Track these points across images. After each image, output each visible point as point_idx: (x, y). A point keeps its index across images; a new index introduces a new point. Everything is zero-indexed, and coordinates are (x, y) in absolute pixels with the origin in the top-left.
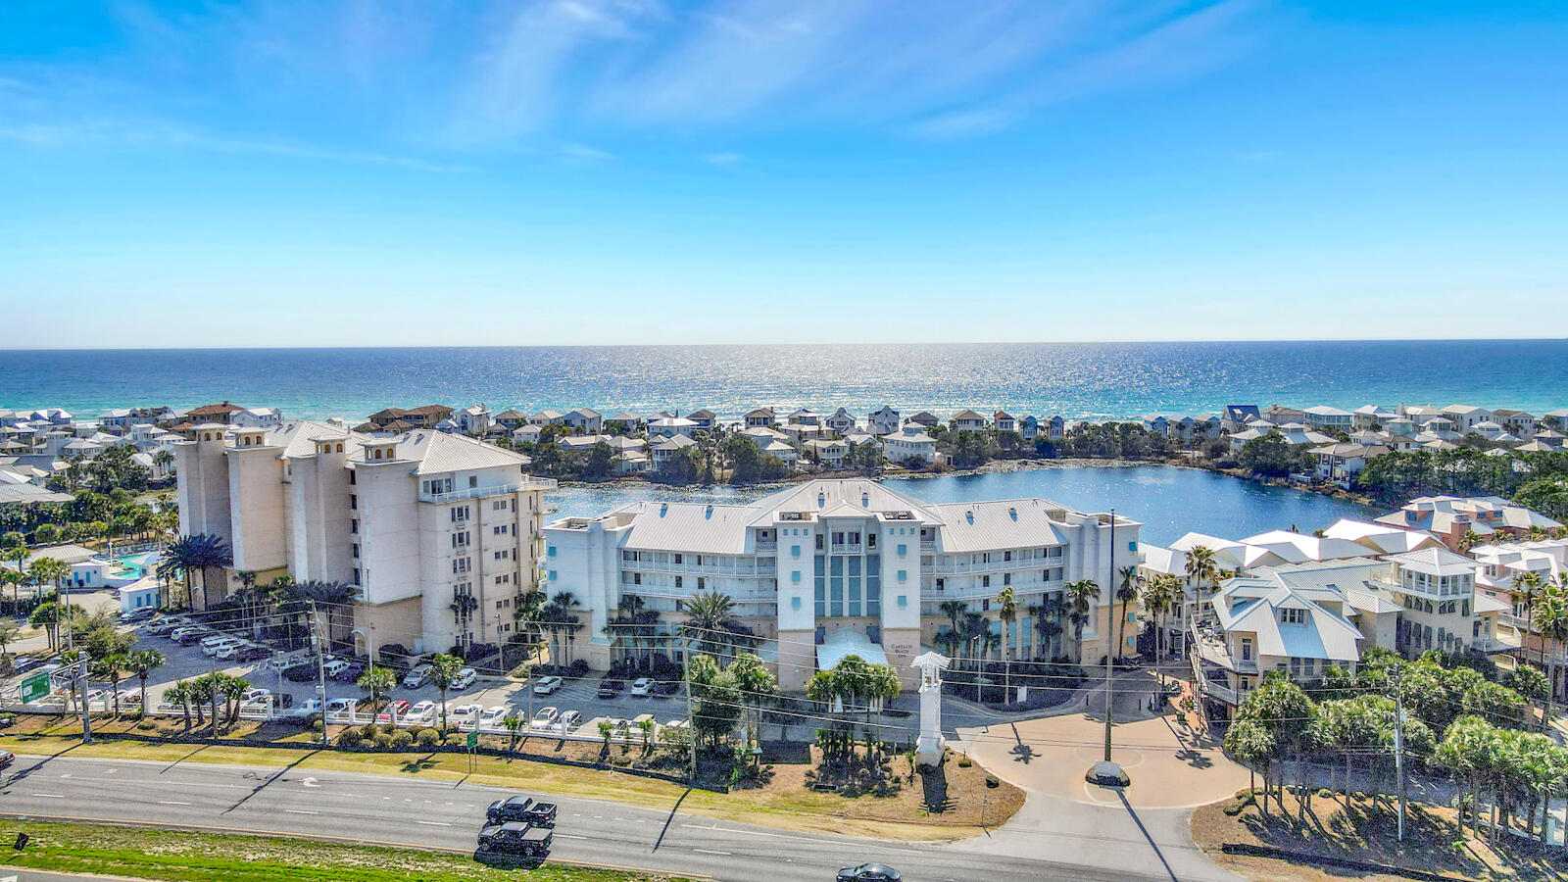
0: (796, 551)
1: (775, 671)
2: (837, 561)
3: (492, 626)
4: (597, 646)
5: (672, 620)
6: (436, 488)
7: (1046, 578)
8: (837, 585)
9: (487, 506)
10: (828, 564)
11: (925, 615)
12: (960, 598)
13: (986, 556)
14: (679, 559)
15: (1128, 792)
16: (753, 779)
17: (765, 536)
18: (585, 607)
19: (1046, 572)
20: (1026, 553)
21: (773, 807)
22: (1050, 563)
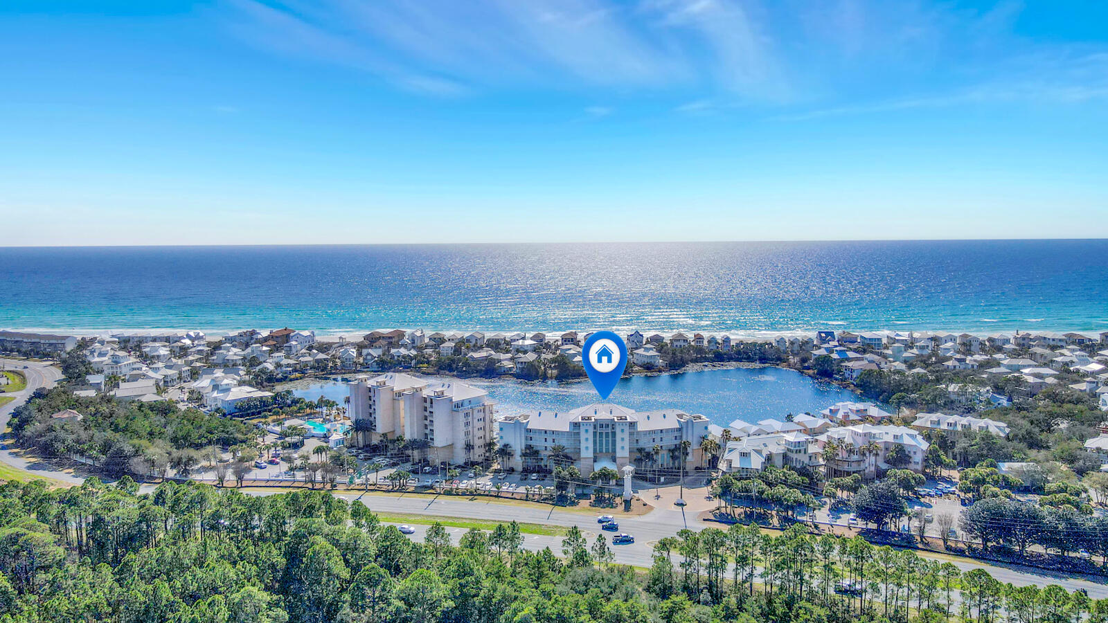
0: (587, 431)
1: (580, 471)
2: (601, 434)
3: (478, 454)
4: (517, 462)
5: (544, 454)
6: (457, 406)
7: (676, 439)
8: (601, 441)
9: (475, 412)
10: (598, 434)
11: (630, 452)
12: (643, 447)
13: (654, 432)
14: (546, 432)
15: (684, 507)
16: (573, 504)
17: (576, 425)
18: (513, 449)
19: (676, 437)
20: (667, 430)
21: (580, 510)
22: (677, 434)
